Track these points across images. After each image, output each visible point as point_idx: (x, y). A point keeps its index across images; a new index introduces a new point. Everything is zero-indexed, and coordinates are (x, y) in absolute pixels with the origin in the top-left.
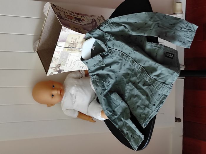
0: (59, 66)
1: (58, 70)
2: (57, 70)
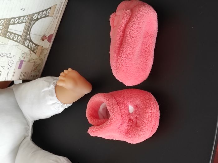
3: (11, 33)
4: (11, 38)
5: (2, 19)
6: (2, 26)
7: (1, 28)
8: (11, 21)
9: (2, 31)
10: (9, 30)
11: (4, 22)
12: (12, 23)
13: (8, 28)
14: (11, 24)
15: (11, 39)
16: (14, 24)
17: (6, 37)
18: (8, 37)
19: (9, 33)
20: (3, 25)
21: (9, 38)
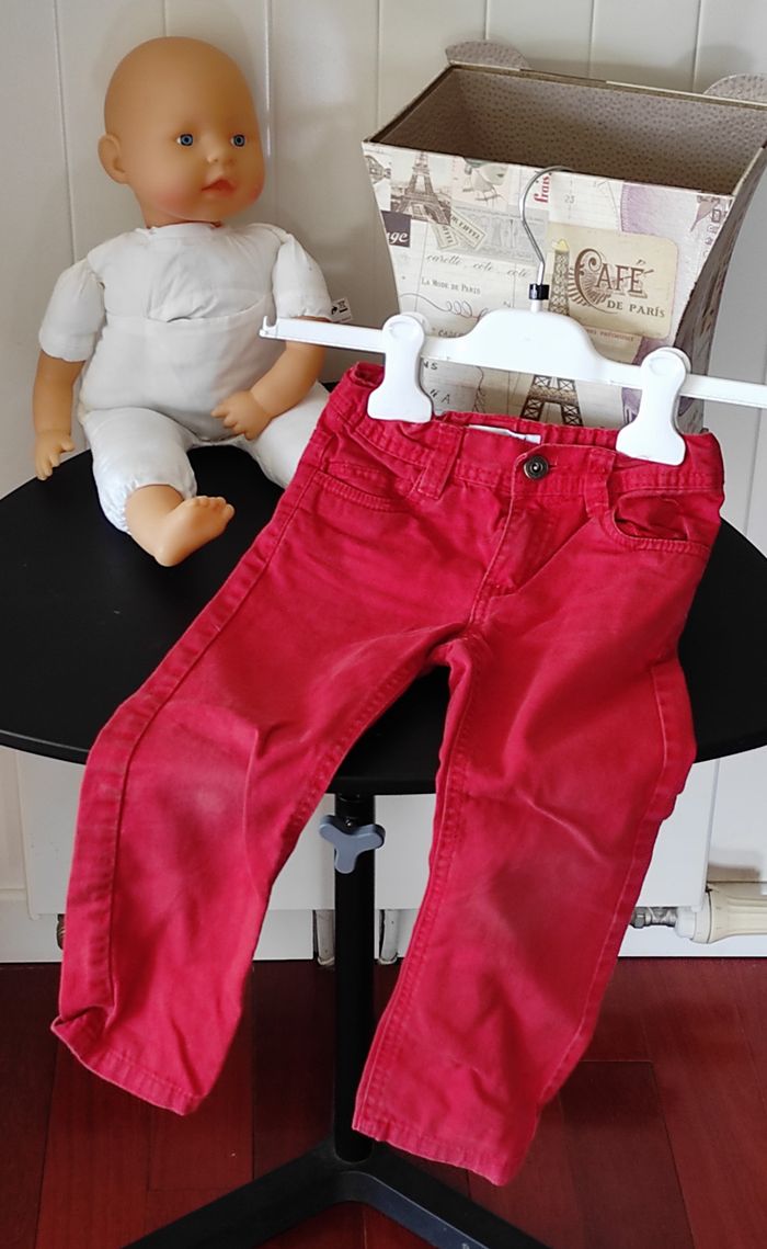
0: (441, 212)
1: (409, 211)
2: (405, 205)
3: (540, 410)
4: (527, 412)
5: (574, 387)
6: (556, 386)
7: (551, 386)
8: (571, 408)
9: (545, 389)
10: (547, 404)
11: (567, 391)
12: (566, 410)
13: (553, 402)
14: (562, 409)
15: (523, 411)
16: (564, 414)
17: (529, 398)
18: (530, 403)
19: (539, 405)
20: (559, 389)
21: (526, 407)
